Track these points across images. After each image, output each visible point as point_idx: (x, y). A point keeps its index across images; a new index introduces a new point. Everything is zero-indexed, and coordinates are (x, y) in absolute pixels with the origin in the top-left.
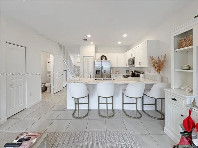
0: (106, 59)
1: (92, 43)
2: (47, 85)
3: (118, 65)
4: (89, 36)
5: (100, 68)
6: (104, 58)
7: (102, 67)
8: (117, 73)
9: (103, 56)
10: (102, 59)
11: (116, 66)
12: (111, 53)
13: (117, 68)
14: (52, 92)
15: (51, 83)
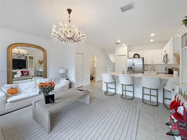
0: (139, 57)
1: (124, 45)
2: (93, 76)
3: (152, 62)
4: (119, 41)
5: (132, 65)
6: (137, 56)
7: (133, 65)
8: (153, 70)
9: (135, 54)
10: (134, 57)
11: (151, 63)
12: (144, 51)
13: (152, 65)
14: (96, 81)
15: (96, 75)
